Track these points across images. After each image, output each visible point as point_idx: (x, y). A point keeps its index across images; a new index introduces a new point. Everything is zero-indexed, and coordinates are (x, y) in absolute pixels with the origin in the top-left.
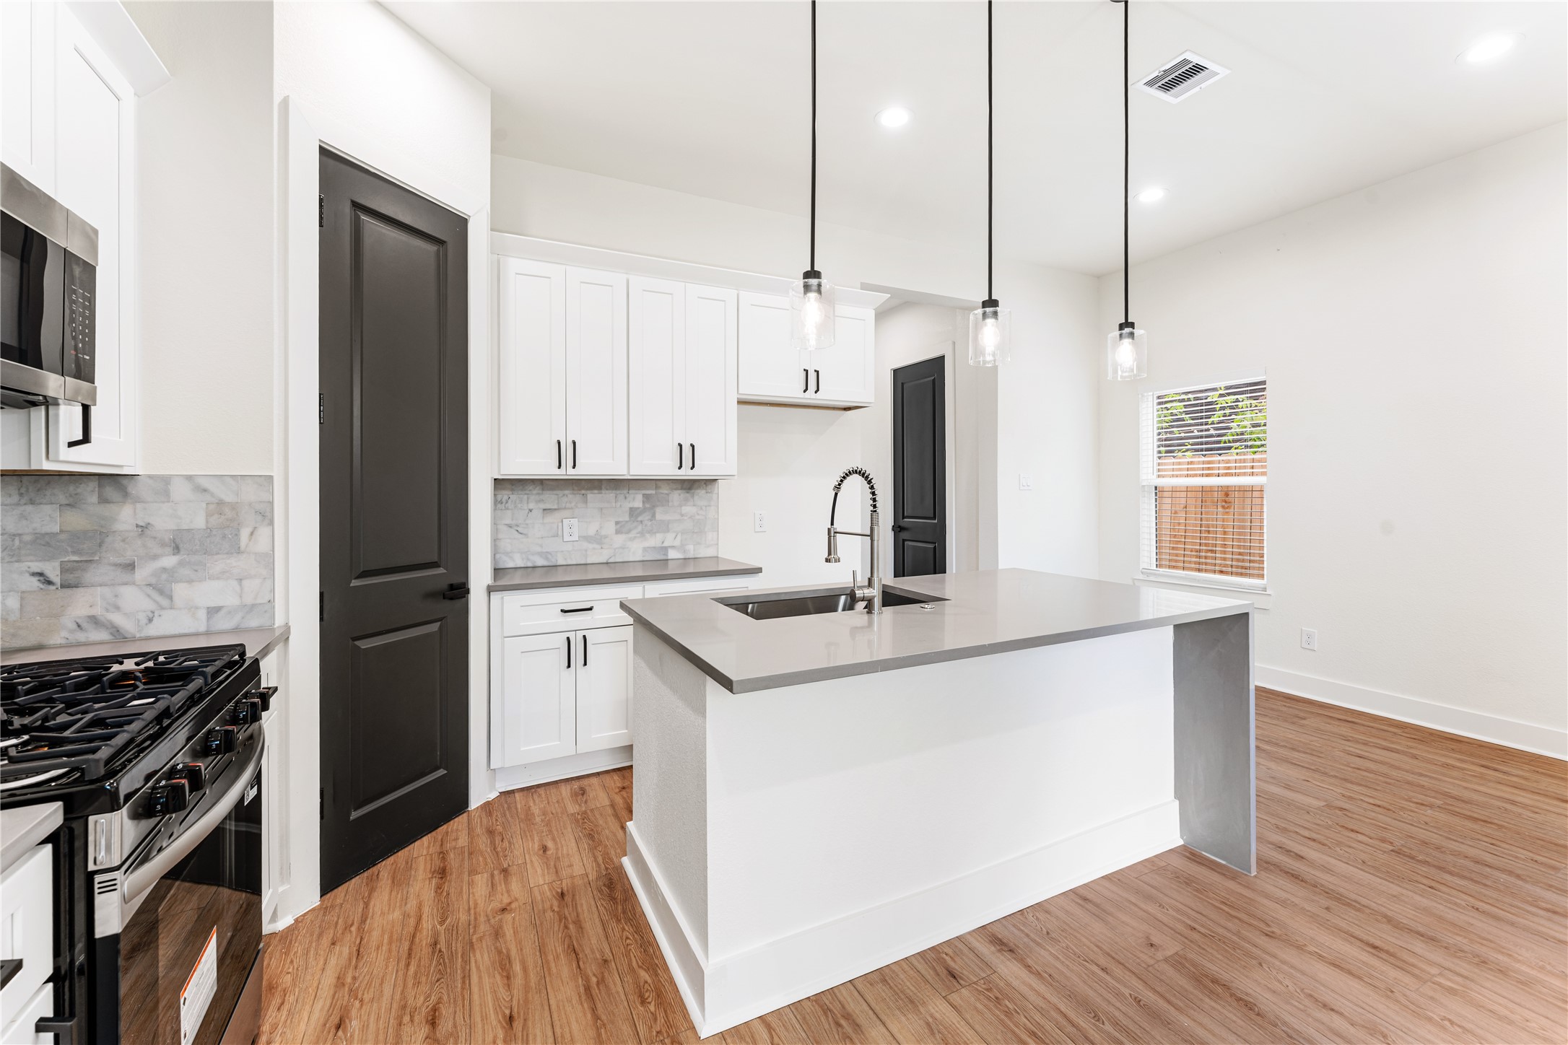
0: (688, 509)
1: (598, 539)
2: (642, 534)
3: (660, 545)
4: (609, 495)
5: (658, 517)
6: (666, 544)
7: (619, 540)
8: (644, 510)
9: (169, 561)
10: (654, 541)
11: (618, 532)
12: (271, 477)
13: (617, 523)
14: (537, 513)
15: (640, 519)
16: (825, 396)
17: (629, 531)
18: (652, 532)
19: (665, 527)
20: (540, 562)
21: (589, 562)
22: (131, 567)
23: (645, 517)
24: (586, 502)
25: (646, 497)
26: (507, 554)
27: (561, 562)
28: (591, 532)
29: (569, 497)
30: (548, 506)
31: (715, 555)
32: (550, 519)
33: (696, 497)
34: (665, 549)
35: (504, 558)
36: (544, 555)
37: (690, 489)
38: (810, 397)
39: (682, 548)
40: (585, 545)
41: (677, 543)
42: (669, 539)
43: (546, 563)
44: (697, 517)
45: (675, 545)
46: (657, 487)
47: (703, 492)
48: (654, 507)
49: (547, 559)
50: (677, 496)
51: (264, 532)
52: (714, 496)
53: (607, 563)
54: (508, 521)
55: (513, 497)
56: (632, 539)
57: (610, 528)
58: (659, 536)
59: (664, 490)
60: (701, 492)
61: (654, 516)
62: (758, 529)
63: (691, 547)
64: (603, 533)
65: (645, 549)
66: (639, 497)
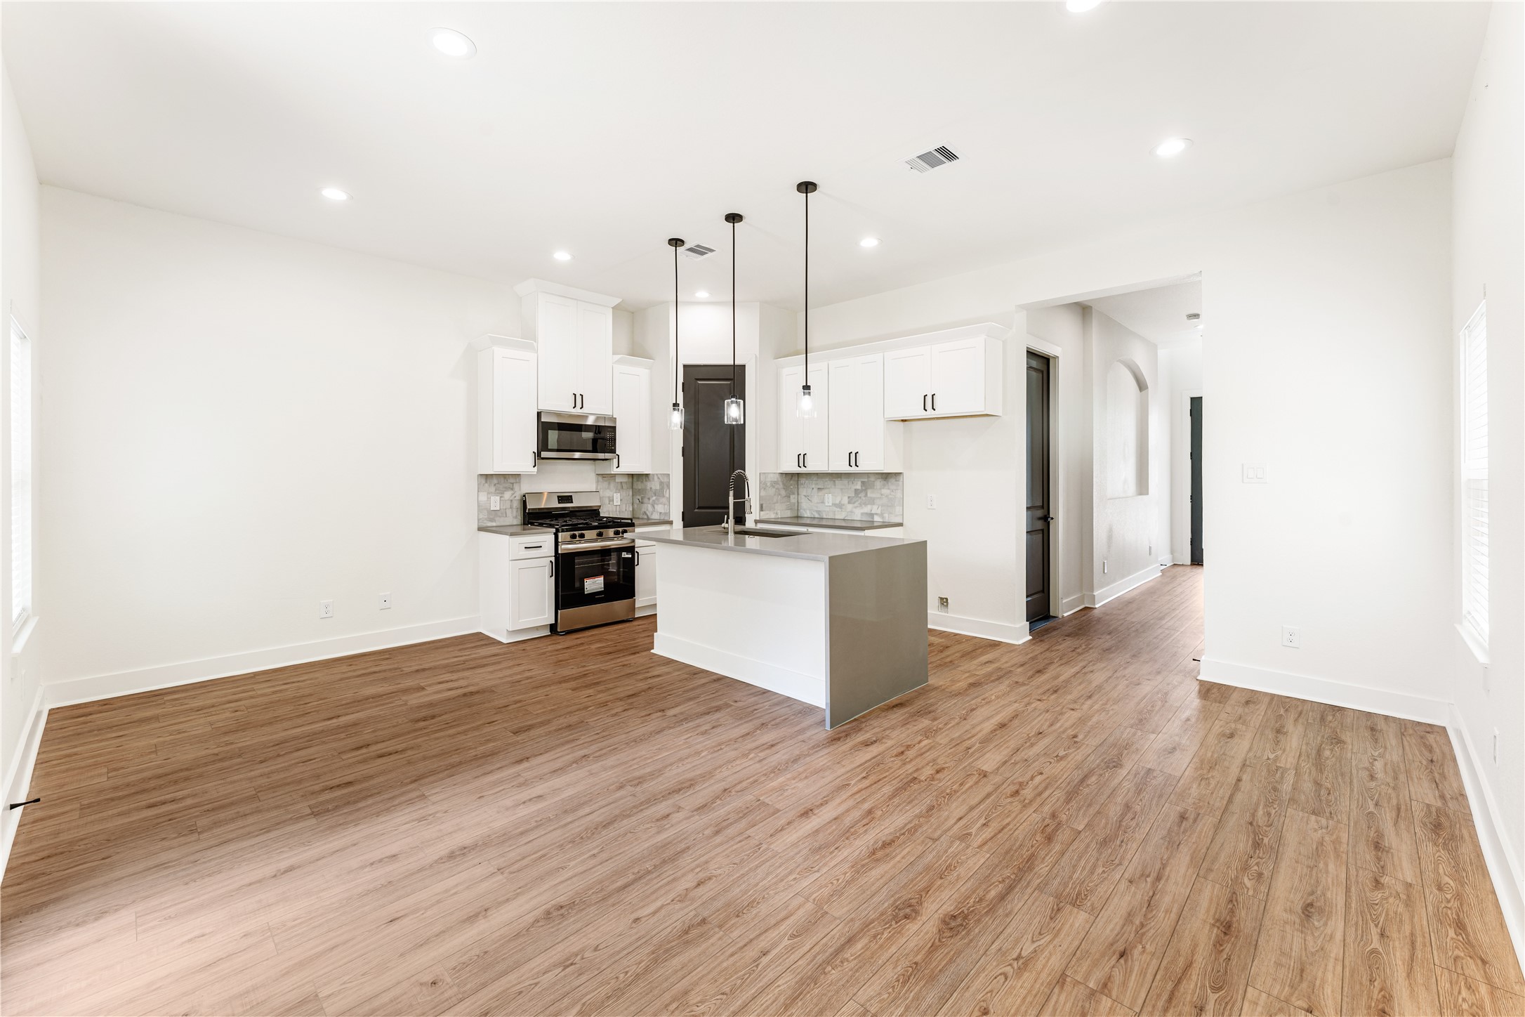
0: (885, 491)
1: (840, 506)
2: (860, 504)
3: (869, 512)
4: (845, 481)
5: (869, 495)
6: (873, 512)
7: (850, 507)
8: (862, 491)
9: (654, 498)
10: (867, 509)
11: (849, 503)
12: (669, 475)
13: (849, 497)
14: (815, 490)
15: (860, 496)
16: (940, 412)
17: (854, 503)
18: (866, 504)
19: (872, 501)
20: (817, 516)
21: (836, 518)
22: (649, 499)
23: (862, 495)
24: (835, 485)
25: (863, 483)
26: (804, 510)
27: (825, 517)
28: (837, 502)
29: (828, 483)
30: (820, 487)
31: (901, 522)
32: (820, 494)
33: (890, 484)
34: (872, 515)
35: (804, 512)
36: (818, 512)
37: (886, 478)
38: (930, 413)
39: (881, 515)
40: (835, 508)
41: (879, 512)
42: (875, 509)
43: (819, 517)
44: (890, 496)
45: (877, 511)
46: (868, 477)
47: (894, 480)
48: (866, 490)
49: (819, 515)
50: (879, 483)
51: (668, 491)
52: (900, 483)
53: (844, 520)
54: (805, 494)
55: (807, 482)
56: (856, 507)
57: (845, 500)
58: (869, 507)
59: (872, 479)
60: (893, 480)
61: (866, 494)
62: (929, 507)
63: (886, 515)
64: (843, 503)
65: (862, 514)
66: (859, 483)
